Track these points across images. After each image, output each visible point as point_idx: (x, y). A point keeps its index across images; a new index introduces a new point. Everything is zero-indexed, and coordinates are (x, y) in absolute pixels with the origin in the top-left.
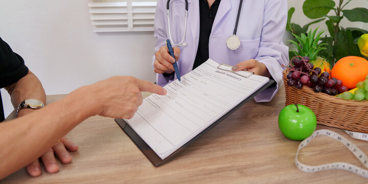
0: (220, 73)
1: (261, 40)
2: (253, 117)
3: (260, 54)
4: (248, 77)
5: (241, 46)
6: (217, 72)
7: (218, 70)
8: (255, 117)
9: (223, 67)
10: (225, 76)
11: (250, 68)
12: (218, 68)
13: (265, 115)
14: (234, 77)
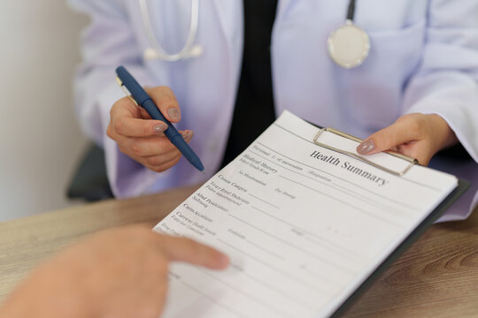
0: (325, 159)
1: (428, 25)
2: (424, 271)
3: (428, 63)
4: (405, 172)
5: (372, 51)
6: (316, 155)
7: (319, 149)
8: (429, 269)
9: (328, 138)
10: (338, 170)
11: (406, 144)
12: (316, 143)
13: (456, 264)
14: (367, 175)
